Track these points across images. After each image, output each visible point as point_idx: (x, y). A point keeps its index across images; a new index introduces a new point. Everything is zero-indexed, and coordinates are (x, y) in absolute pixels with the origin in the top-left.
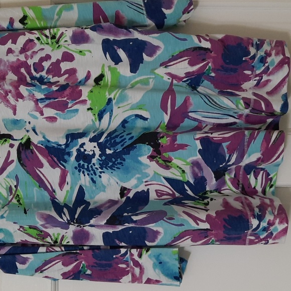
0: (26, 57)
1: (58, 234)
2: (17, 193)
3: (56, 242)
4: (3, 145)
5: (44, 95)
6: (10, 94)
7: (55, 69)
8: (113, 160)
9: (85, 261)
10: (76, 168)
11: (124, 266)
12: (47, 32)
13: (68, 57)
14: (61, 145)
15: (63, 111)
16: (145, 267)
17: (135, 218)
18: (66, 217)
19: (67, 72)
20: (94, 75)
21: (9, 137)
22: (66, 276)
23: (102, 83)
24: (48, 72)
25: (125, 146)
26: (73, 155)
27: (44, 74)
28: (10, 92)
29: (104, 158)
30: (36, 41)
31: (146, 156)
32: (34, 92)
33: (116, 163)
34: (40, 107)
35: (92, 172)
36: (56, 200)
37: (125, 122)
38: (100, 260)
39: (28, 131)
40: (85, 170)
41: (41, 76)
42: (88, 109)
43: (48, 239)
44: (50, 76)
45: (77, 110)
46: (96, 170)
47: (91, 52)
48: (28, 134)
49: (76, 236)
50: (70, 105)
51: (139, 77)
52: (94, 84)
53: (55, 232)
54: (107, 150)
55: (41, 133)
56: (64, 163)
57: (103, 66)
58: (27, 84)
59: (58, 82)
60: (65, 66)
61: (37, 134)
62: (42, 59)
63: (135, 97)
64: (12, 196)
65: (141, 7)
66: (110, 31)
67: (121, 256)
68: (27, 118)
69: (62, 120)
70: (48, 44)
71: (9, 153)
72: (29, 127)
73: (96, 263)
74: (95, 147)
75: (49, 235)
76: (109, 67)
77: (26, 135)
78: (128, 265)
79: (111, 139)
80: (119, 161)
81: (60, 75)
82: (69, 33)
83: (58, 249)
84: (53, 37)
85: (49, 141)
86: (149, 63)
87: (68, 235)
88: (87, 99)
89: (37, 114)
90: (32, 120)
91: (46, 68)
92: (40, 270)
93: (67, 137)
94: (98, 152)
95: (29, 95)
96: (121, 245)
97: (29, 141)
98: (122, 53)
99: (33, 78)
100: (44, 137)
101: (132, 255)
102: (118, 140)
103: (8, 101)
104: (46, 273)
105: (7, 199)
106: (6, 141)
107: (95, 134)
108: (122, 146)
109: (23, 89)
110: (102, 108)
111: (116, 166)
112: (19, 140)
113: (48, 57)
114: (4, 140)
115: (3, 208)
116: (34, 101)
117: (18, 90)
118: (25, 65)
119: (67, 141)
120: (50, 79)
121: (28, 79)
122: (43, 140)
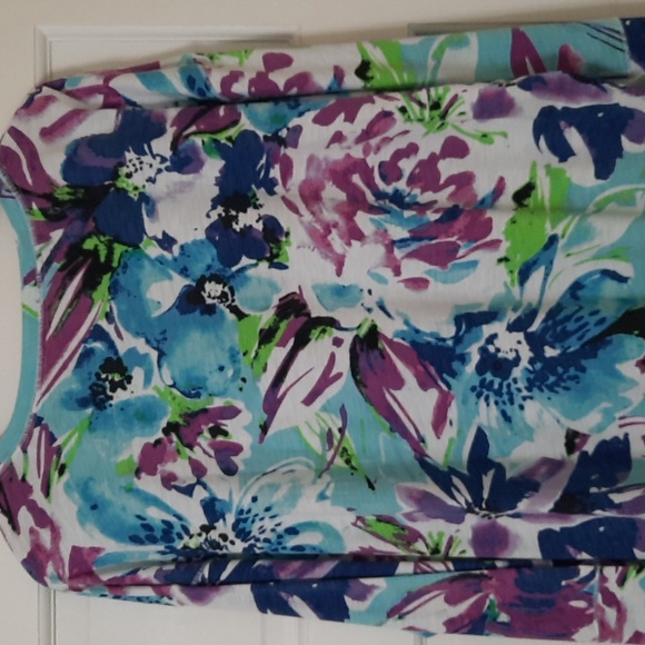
0: (366, 151)
1: (441, 535)
2: (344, 444)
3: (436, 551)
4: (319, 340)
5: (410, 231)
6: (334, 231)
7: (427, 175)
8: (560, 370)
9: (497, 593)
10: (473, 389)
11: (581, 604)
12: (422, 95)
13: (455, 148)
14: (444, 340)
15: (443, 264)
16: (628, 608)
17: (617, 498)
18: (463, 497)
19: (451, 180)
20: (513, 186)
21: (332, 322)
22: (453, 626)
23: (530, 201)
24: (412, 181)
25: (585, 339)
26: (470, 360)
27: (402, 185)
28: (336, 225)
29: (538, 366)
30: (398, 115)
31: (634, 362)
32: (388, 226)
33: (565, 377)
34: (395, 259)
35: (506, 397)
36: (427, 459)
37: (576, 287)
38: (530, 592)
39: (369, 310)
40: (491, 394)
41: (396, 191)
42: (500, 260)
43: (420, 546)
44: (417, 191)
45: (474, 264)
46: (515, 392)
47: (505, 135)
48: (371, 316)
49: (479, 538)
50: (461, 253)
51: (612, 188)
52: (512, 204)
53: (432, 529)
54: (547, 348)
55: (399, 314)
56: (449, 379)
57: (534, 165)
58: (371, 209)
59: (435, 202)
60: (448, 168)
61: (389, 315)
62: (399, 154)
63: (610, 230)
64: (332, 452)
65: (616, 35)
66: (559, 90)
67: (579, 582)
68: (366, 283)
69: (440, 285)
70: (421, 120)
71: (332, 357)
72: (370, 301)
73: (520, 598)
74: (519, 342)
75: (421, 536)
76: (548, 167)
77: (366, 319)
78: (591, 603)
79: (556, 324)
80: (572, 371)
81: (437, 188)
82: (470, 95)
83: (439, 566)
84: (435, 106)
85: (417, 331)
86: (636, 155)
87: (461, 536)
88: (502, 237)
89: (388, 273)
90: (375, 287)
91: (407, 174)
92: (396, 612)
93: (458, 320)
94: (526, 353)
95: (376, 233)
96: (579, 557)
97: (373, 332)
98: (574, 137)
99: (379, 195)
100: (407, 323)
101: (604, 579)
102: (571, 326)
103: (329, 245)
104: (409, 620)
105: (322, 457)
106: (324, 331)
107: (519, 313)
108: (580, 339)
109: (363, 220)
110: (529, 256)
111: (563, 384)
112: (352, 329)
113: (412, 149)
114: (319, 329)
115: (320, 476)
116: (386, 246)
117: (354, 221)
118: (361, 167)
119: (458, 330)
120: (415, 196)
121: (370, 198)
122: (405, 328)
